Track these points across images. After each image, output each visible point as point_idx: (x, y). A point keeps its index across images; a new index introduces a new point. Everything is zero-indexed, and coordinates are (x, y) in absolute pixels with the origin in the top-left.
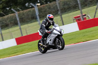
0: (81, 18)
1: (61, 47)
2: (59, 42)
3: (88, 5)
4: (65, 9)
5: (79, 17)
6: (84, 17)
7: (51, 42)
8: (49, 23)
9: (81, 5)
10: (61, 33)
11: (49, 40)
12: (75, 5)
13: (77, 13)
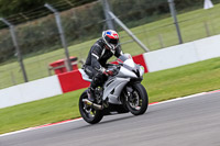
0: (66, 65)
1: (138, 108)
2: (134, 96)
3: (81, 37)
4: (29, 45)
5: (62, 63)
6: (74, 63)
7: (115, 96)
8: (108, 51)
9: (67, 35)
10: (138, 73)
11: (110, 93)
12: (52, 37)
13: (57, 55)
